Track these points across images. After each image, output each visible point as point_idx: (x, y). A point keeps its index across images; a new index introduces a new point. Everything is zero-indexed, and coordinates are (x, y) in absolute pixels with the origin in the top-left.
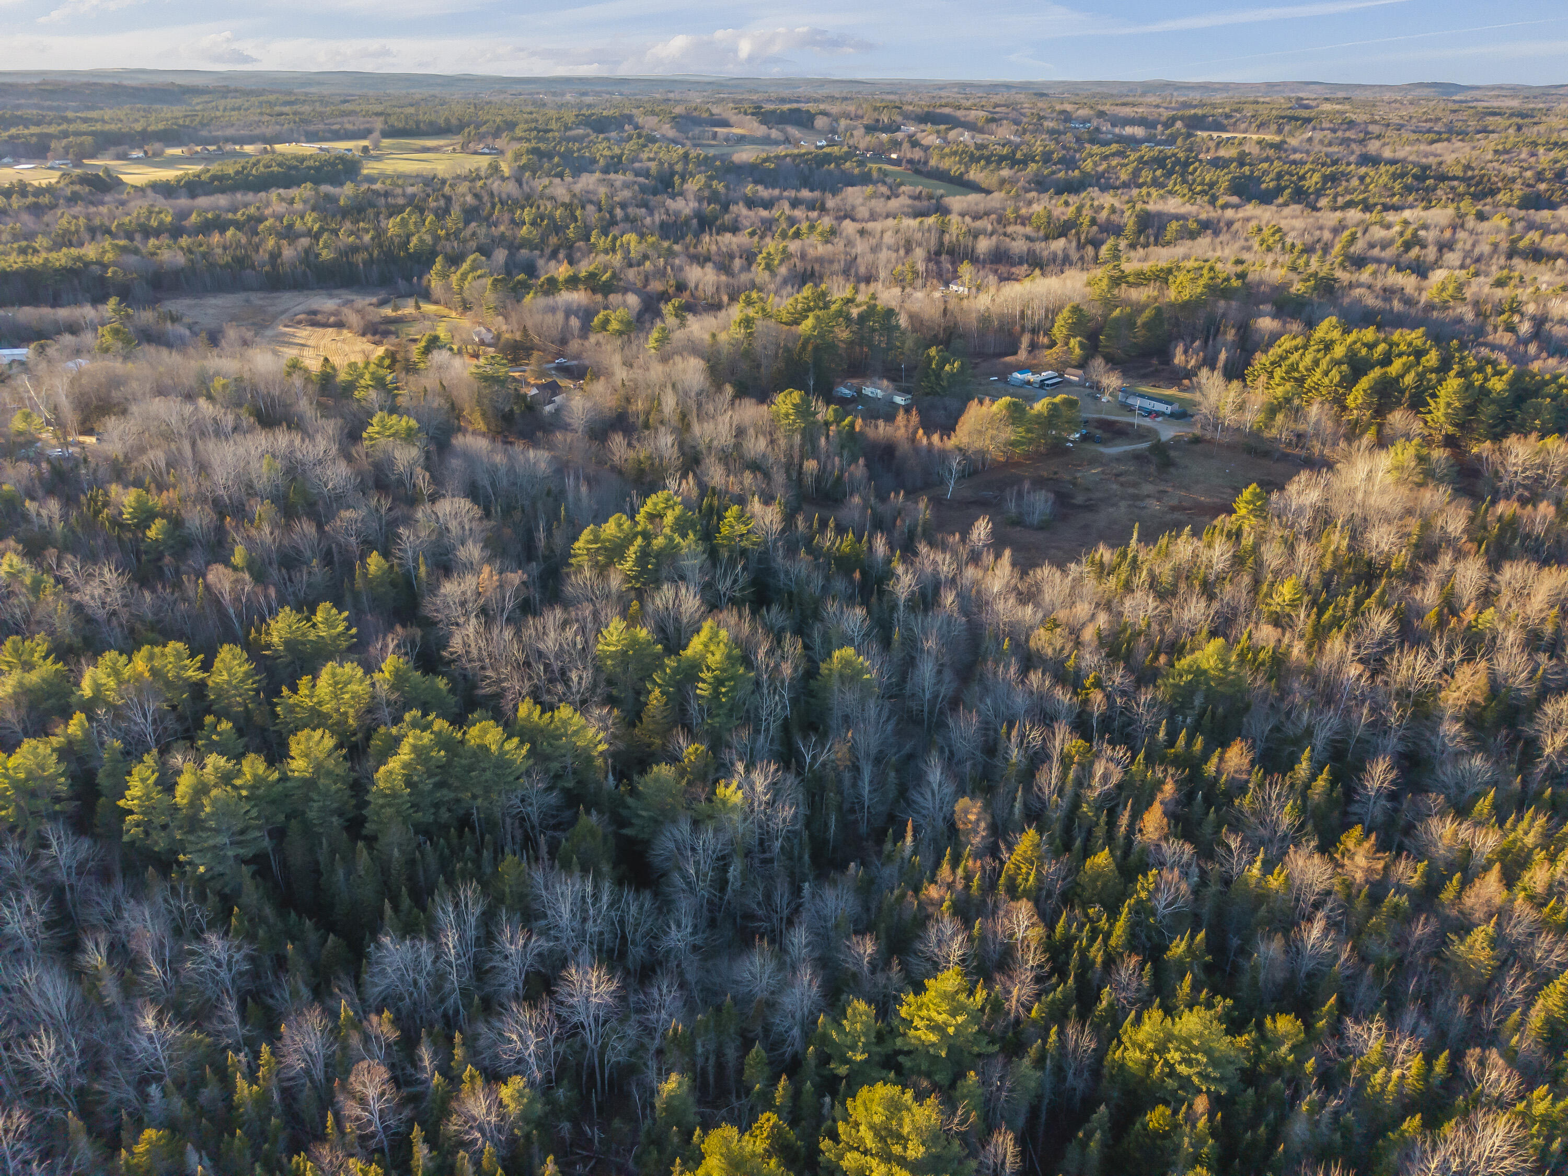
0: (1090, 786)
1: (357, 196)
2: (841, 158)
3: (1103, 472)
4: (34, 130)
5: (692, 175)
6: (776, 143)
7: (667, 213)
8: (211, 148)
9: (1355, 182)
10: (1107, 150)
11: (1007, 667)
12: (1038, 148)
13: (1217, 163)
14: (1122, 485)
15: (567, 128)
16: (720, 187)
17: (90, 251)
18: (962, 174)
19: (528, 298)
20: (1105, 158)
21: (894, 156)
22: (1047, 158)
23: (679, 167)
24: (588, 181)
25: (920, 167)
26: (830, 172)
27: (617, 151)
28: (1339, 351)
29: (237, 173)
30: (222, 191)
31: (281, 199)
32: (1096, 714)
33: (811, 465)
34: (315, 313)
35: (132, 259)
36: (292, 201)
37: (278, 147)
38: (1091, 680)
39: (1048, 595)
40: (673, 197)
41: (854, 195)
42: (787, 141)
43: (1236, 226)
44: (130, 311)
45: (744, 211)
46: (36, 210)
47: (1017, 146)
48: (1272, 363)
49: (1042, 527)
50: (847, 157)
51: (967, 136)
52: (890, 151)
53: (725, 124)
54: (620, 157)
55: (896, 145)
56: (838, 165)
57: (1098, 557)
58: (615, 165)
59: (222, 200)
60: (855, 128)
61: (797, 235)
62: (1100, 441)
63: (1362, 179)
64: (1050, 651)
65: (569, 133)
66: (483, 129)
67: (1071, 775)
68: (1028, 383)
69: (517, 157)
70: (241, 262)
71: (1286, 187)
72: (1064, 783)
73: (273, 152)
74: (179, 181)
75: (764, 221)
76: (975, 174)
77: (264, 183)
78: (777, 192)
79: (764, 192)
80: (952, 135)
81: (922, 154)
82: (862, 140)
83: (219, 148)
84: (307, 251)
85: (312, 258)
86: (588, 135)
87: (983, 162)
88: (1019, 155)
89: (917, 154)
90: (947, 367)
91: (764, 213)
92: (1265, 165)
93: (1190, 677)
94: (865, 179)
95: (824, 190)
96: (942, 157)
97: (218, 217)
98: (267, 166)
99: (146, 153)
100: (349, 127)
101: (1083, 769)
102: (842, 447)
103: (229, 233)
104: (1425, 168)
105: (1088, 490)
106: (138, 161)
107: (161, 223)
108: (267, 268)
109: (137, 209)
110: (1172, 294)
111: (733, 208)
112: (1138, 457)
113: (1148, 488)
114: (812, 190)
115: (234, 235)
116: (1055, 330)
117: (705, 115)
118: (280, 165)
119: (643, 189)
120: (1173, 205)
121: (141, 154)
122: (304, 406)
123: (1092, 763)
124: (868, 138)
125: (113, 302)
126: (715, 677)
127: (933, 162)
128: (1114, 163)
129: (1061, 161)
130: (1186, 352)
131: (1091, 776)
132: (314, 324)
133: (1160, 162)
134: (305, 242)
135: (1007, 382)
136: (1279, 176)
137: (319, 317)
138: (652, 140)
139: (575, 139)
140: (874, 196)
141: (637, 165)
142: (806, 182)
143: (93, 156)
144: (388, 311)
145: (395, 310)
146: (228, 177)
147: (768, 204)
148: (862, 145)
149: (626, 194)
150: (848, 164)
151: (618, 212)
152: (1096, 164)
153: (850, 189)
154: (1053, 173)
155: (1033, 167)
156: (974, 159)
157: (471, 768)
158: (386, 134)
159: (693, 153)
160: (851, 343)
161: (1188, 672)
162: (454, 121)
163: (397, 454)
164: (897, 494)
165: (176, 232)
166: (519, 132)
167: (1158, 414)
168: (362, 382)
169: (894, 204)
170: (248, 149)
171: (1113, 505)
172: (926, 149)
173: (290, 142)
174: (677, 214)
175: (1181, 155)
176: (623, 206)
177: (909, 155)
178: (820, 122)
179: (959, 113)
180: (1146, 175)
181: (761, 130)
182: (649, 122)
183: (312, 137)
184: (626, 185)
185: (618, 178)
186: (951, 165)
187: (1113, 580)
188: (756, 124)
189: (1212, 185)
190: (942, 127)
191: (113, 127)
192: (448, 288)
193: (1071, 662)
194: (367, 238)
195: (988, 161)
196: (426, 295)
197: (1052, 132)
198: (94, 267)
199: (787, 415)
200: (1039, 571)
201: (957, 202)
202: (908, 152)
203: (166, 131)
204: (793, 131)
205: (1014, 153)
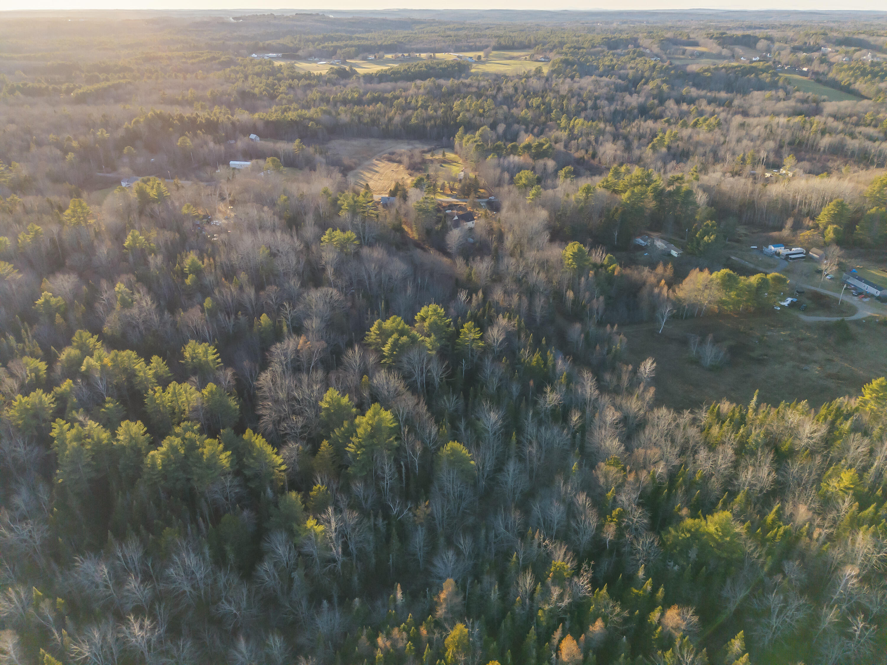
1: (453, 86)
2: (762, 70)
3: (789, 335)
4: (334, 44)
5: (653, 79)
6: (725, 58)
7: (622, 104)
8: (406, 55)
14: (799, 348)
15: (593, 46)
16: (666, 88)
17: (310, 112)
18: (850, 84)
19: (489, 158)
21: (805, 69)
23: (646, 74)
24: (586, 81)
25: (821, 77)
26: (749, 80)
27: (615, 62)
29: (405, 70)
30: (392, 80)
31: (416, 86)
34: (393, 153)
35: (325, 118)
36: (420, 88)
37: (438, 55)
38: (617, 512)
40: (632, 94)
42: (733, 57)
44: (304, 147)
45: (673, 105)
46: (307, 87)
50: (767, 69)
51: (869, 56)
52: (803, 65)
53: (696, 44)
54: (613, 67)
55: (809, 61)
56: (757, 75)
58: (608, 71)
59: (389, 86)
60: (785, 49)
62: (806, 310)
65: (592, 50)
66: (546, 46)
68: (778, 254)
69: (554, 64)
70: (374, 122)
73: (435, 58)
74: (376, 74)
75: (681, 113)
76: (860, 85)
77: (412, 77)
78: (703, 93)
79: (694, 93)
80: (857, 54)
81: (826, 68)
82: (786, 57)
83: (409, 55)
84: (407, 118)
85: (407, 122)
86: (603, 51)
87: (870, 76)
89: (823, 68)
90: (706, 238)
91: (685, 107)
93: (688, 535)
94: (771, 86)
95: (737, 93)
96: (841, 71)
97: (379, 96)
99: (375, 57)
100: (478, 44)
103: (377, 105)
105: (769, 347)
106: (371, 61)
107: (352, 97)
108: (384, 126)
109: (349, 89)
111: (667, 103)
113: (819, 355)
114: (729, 92)
115: (381, 106)
116: (820, 217)
117: (685, 38)
119: (617, 88)
121: (373, 58)
124: (791, 56)
125: (297, 141)
132: (391, 160)
134: (409, 112)
135: (762, 251)
137: (393, 156)
138: (641, 55)
139: (594, 54)
140: (771, 98)
141: (622, 71)
142: (729, 87)
143: (352, 58)
144: (428, 156)
145: (432, 156)
147: (691, 101)
148: (784, 61)
149: (604, 91)
150: (764, 75)
151: (591, 102)
153: (756, 93)
156: (864, 73)
158: (495, 49)
161: (689, 531)
162: (533, 41)
165: (355, 103)
166: (564, 49)
167: (867, 296)
169: (782, 105)
170: (423, 55)
171: (781, 363)
172: (831, 65)
173: (446, 52)
174: (628, 105)
176: (597, 98)
177: (816, 69)
178: (762, 44)
179: (871, 40)
181: (717, 50)
183: (458, 50)
184: (607, 85)
185: (604, 81)
186: (844, 78)
188: (715, 45)
190: (853, 49)
191: (368, 43)
192: (461, 146)
193: (609, 494)
194: (440, 112)
195: (875, 75)
196: (451, 147)
198: (305, 121)
201: (832, 106)
202: (816, 67)
203: (390, 45)
204: (739, 50)
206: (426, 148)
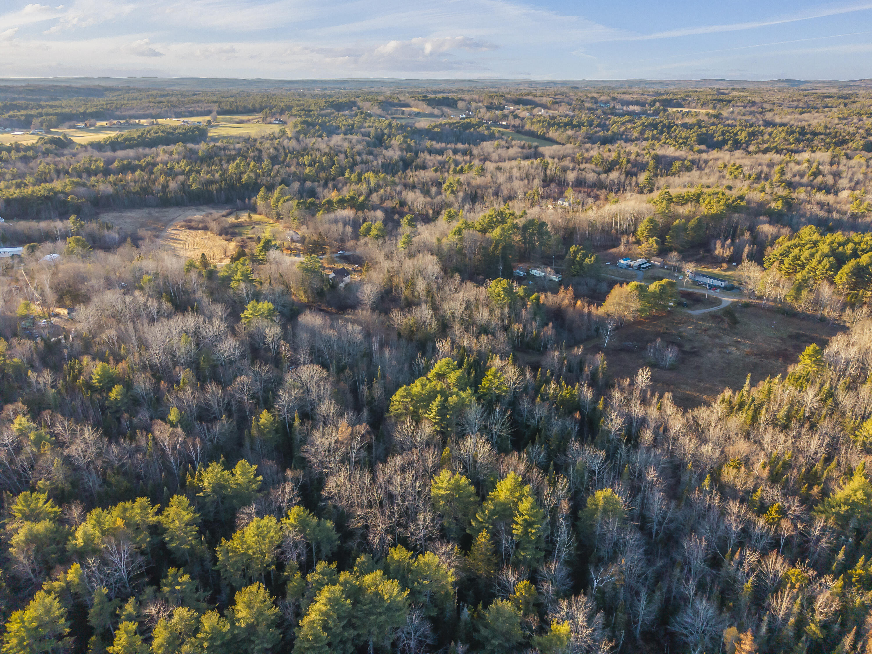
1: (208, 150)
2: (476, 125)
3: (696, 328)
4: (23, 112)
5: (395, 136)
6: (437, 116)
7: (385, 158)
8: (122, 121)
9: (766, 137)
10: (623, 119)
12: (585, 118)
13: (685, 126)
14: (710, 337)
15: (321, 109)
16: (411, 142)
17: (58, 185)
18: (545, 134)
19: (319, 214)
20: (623, 124)
21: (504, 123)
22: (590, 124)
23: (387, 131)
24: (337, 140)
25: (520, 129)
26: (471, 133)
27: (350, 122)
28: (824, 248)
29: (139, 137)
30: (131, 147)
31: (165, 152)
33: (517, 327)
34: (190, 221)
35: (82, 190)
36: (171, 153)
37: (160, 121)
38: (776, 508)
40: (386, 148)
41: (488, 146)
42: (443, 115)
43: (710, 163)
44: (83, 223)
45: (428, 157)
46: (25, 159)
47: (573, 117)
48: (781, 255)
49: (672, 368)
50: (480, 124)
51: (543, 112)
52: (501, 120)
53: (408, 106)
54: (353, 126)
55: (505, 117)
56: (475, 129)
57: (727, 397)
58: (350, 130)
59: (131, 153)
60: (480, 108)
61: (462, 171)
62: (687, 306)
63: (770, 134)
65: (323, 112)
66: (274, 110)
68: (630, 266)
69: (295, 126)
70: (145, 190)
71: (728, 140)
73: (157, 124)
74: (106, 142)
75: (440, 163)
76: (552, 134)
77: (153, 143)
78: (443, 145)
79: (437, 145)
80: (535, 111)
81: (520, 122)
82: (485, 114)
83: (127, 122)
84: (183, 184)
85: (186, 188)
86: (333, 113)
87: (556, 127)
88: (574, 123)
89: (517, 122)
90: (587, 260)
91: (439, 158)
92: (714, 127)
93: (847, 508)
94: (491, 137)
95: (469, 144)
96: (532, 124)
97: (130, 163)
98: (155, 133)
99: (86, 125)
100: (199, 109)
102: (535, 315)
103: (137, 173)
104: (803, 128)
105: (690, 340)
106: (81, 129)
107: (97, 167)
108: (161, 194)
109: (83, 158)
110: (704, 210)
111: (421, 155)
112: (714, 317)
113: (727, 339)
114: (463, 144)
115: (140, 174)
116: (639, 232)
117: (396, 101)
118: (163, 132)
119: (368, 144)
120: (670, 151)
121: (83, 125)
122: (201, 295)
124: (489, 114)
125: (73, 218)
126: (525, 520)
127: (527, 127)
128: (629, 126)
129: (599, 126)
130: (723, 246)
132: (190, 228)
133: (654, 126)
134: (181, 178)
135: (616, 266)
136: (723, 134)
137: (193, 224)
138: (369, 115)
139: (325, 115)
140: (499, 147)
141: (363, 130)
142: (458, 139)
143: (56, 127)
144: (232, 219)
145: (237, 218)
146: (133, 139)
147: (441, 152)
148: (486, 118)
149: (359, 147)
150: (481, 128)
151: (358, 158)
152: (619, 128)
153: (485, 143)
154: (596, 132)
155: (584, 129)
156: (551, 125)
157: (369, 613)
158: (219, 113)
159: (394, 123)
160: (521, 243)
161: (844, 503)
162: (257, 106)
163: (267, 331)
165: (106, 172)
166: (294, 111)
167: (717, 287)
168: (236, 278)
169: (512, 152)
170: (143, 122)
171: (710, 351)
172: (522, 119)
173: (166, 118)
174: (391, 159)
175: (666, 122)
176: (359, 154)
177: (513, 123)
178: (461, 105)
179: (537, 99)
180: (648, 133)
181: (429, 110)
182: (366, 106)
183: (178, 115)
184: (359, 142)
185: (354, 138)
186: (537, 128)
187: (742, 415)
188: (425, 106)
189: (687, 138)
190: (529, 107)
191: (67, 110)
192: (268, 206)
194: (217, 175)
195: (559, 126)
196: (254, 209)
197: (590, 109)
198: (60, 195)
199: (498, 294)
201: (547, 150)
202: (512, 121)
203: (96, 112)
204: (446, 109)
205: (572, 121)
206: (224, 212)
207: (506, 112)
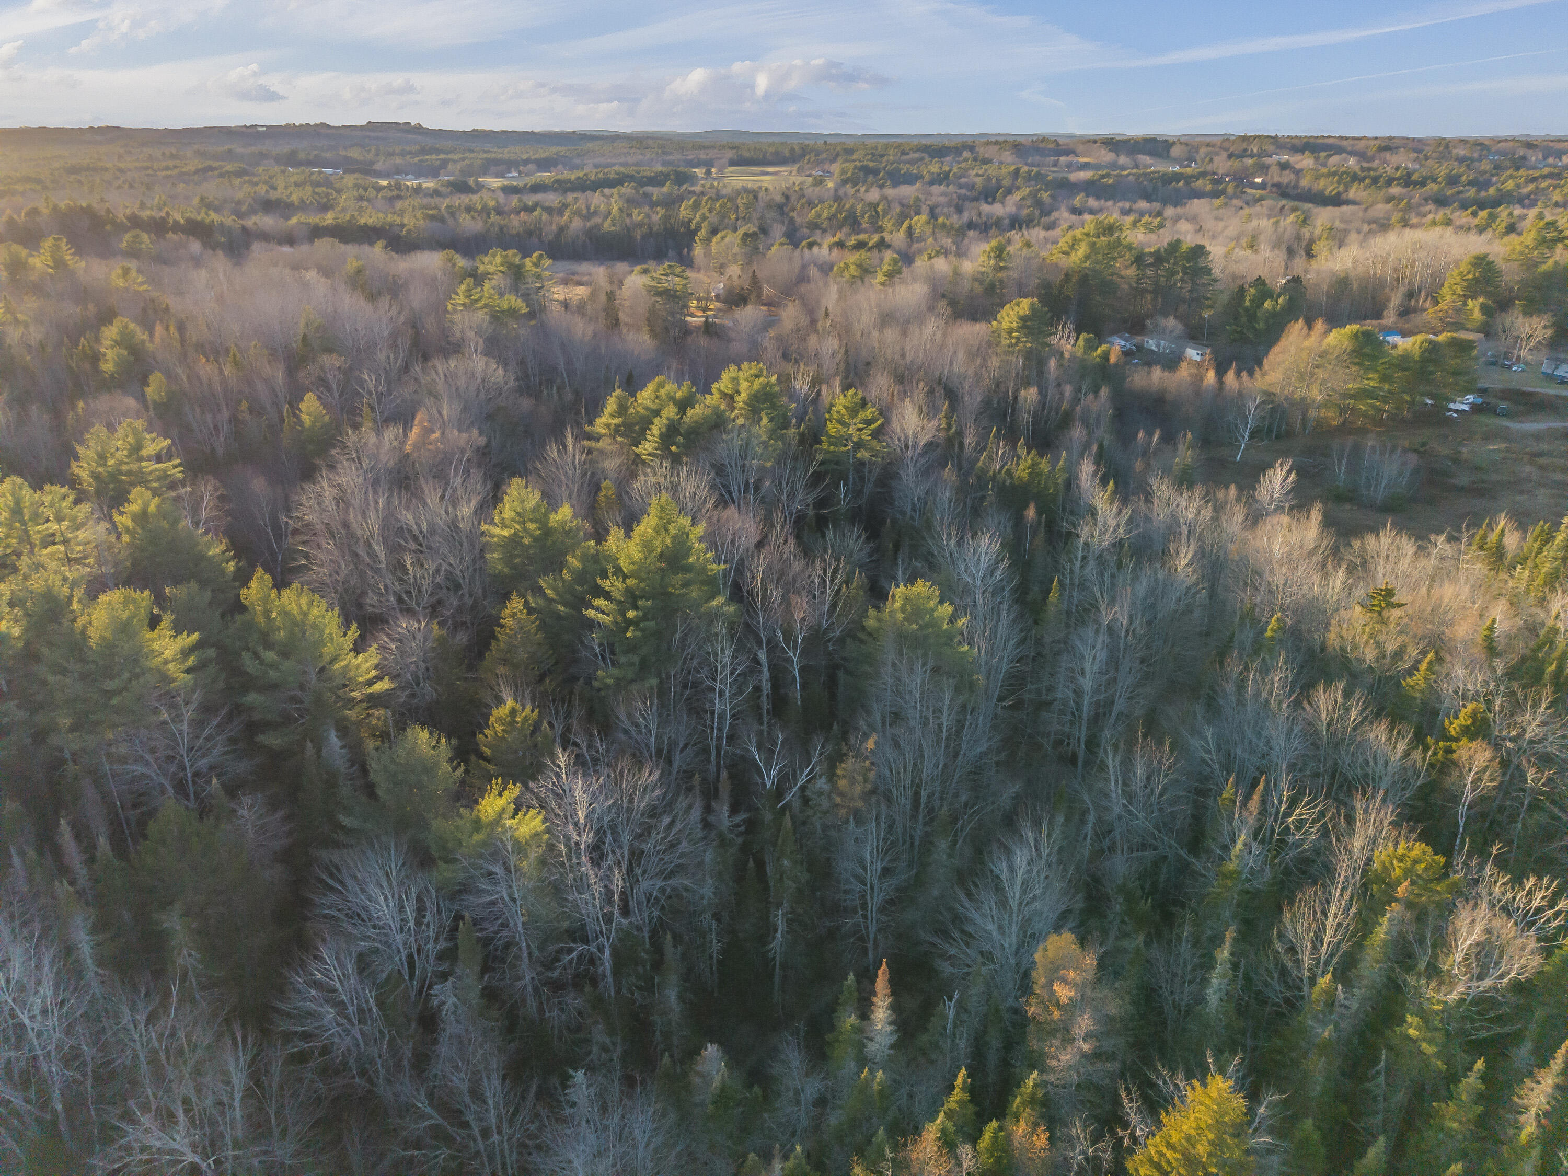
0: (1433, 971)
1: (670, 194)
2: (1193, 177)
3: (1508, 450)
4: (442, 156)
5: (1019, 188)
6: (1122, 166)
7: (980, 215)
10: (1536, 174)
11: (1265, 670)
12: (1442, 171)
14: (1541, 467)
15: (904, 153)
16: (1045, 196)
17: (403, 218)
18: (1339, 194)
20: (1534, 180)
21: (1258, 180)
22: (1452, 180)
23: (1006, 182)
24: (905, 190)
25: (1287, 190)
26: (1177, 191)
27: (946, 168)
29: (578, 179)
31: (600, 195)
32: (1468, 796)
33: (1030, 395)
34: (574, 274)
36: (610, 195)
38: (1463, 719)
39: (1383, 574)
40: (991, 203)
41: (1200, 206)
42: (1137, 166)
47: (1415, 170)
50: (1203, 174)
51: (1352, 161)
52: (1254, 176)
54: (947, 175)
55: (1262, 169)
56: (1187, 183)
57: (1493, 537)
58: (940, 179)
59: (550, 196)
60: (1217, 154)
62: (1507, 415)
64: (1370, 654)
65: (904, 157)
67: (1382, 931)
69: (843, 172)
70: (531, 232)
72: (1359, 946)
76: (1355, 192)
78: (1109, 203)
79: (1092, 203)
80: (1335, 159)
81: (1292, 177)
82: (1222, 165)
86: (922, 159)
87: (1367, 181)
88: (1415, 177)
89: (1287, 178)
90: (1268, 304)
94: (1217, 194)
95: (1165, 203)
96: (1317, 178)
98: (606, 173)
99: (520, 173)
101: (1421, 917)
102: (1082, 377)
105: (1478, 469)
106: (511, 178)
108: (553, 236)
111: (1055, 213)
114: (1150, 202)
115: (540, 215)
116: (1445, 290)
117: (1051, 146)
119: (960, 197)
121: (516, 174)
123: (1447, 910)
124: (1229, 163)
126: (628, 591)
127: (1305, 183)
128: (1544, 185)
129: (1471, 183)
131: (1442, 943)
134: (597, 220)
138: (986, 161)
139: (908, 161)
140: (1223, 206)
141: (963, 180)
142: (1146, 196)
143: (476, 175)
147: (1095, 212)
148: (1221, 170)
149: (942, 199)
150: (1200, 182)
152: (1518, 186)
153: (1196, 202)
154: (1460, 192)
155: (1433, 187)
156: (1355, 178)
158: (732, 163)
160: (1139, 292)
162: (798, 152)
164: (1150, 434)
166: (854, 157)
169: (1247, 211)
172: (1298, 173)
174: (990, 215)
177: (1276, 179)
178: (1177, 151)
181: (1111, 159)
182: (990, 152)
184: (945, 194)
185: (936, 189)
186: (1326, 185)
187: (1523, 573)
188: (1103, 152)
190: (1323, 154)
192: (708, 255)
193: (1419, 679)
194: (656, 218)
195: (1375, 180)
196: (690, 263)
197: (1461, 160)
199: (1010, 332)
200: (1371, 540)
202: (1276, 176)
204: (1145, 159)
205: (1409, 175)
207: (1268, 160)
